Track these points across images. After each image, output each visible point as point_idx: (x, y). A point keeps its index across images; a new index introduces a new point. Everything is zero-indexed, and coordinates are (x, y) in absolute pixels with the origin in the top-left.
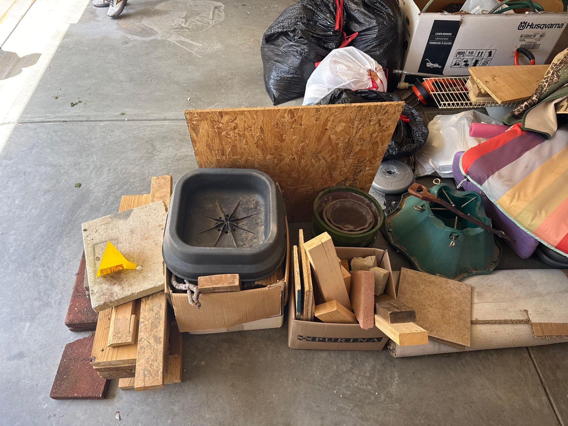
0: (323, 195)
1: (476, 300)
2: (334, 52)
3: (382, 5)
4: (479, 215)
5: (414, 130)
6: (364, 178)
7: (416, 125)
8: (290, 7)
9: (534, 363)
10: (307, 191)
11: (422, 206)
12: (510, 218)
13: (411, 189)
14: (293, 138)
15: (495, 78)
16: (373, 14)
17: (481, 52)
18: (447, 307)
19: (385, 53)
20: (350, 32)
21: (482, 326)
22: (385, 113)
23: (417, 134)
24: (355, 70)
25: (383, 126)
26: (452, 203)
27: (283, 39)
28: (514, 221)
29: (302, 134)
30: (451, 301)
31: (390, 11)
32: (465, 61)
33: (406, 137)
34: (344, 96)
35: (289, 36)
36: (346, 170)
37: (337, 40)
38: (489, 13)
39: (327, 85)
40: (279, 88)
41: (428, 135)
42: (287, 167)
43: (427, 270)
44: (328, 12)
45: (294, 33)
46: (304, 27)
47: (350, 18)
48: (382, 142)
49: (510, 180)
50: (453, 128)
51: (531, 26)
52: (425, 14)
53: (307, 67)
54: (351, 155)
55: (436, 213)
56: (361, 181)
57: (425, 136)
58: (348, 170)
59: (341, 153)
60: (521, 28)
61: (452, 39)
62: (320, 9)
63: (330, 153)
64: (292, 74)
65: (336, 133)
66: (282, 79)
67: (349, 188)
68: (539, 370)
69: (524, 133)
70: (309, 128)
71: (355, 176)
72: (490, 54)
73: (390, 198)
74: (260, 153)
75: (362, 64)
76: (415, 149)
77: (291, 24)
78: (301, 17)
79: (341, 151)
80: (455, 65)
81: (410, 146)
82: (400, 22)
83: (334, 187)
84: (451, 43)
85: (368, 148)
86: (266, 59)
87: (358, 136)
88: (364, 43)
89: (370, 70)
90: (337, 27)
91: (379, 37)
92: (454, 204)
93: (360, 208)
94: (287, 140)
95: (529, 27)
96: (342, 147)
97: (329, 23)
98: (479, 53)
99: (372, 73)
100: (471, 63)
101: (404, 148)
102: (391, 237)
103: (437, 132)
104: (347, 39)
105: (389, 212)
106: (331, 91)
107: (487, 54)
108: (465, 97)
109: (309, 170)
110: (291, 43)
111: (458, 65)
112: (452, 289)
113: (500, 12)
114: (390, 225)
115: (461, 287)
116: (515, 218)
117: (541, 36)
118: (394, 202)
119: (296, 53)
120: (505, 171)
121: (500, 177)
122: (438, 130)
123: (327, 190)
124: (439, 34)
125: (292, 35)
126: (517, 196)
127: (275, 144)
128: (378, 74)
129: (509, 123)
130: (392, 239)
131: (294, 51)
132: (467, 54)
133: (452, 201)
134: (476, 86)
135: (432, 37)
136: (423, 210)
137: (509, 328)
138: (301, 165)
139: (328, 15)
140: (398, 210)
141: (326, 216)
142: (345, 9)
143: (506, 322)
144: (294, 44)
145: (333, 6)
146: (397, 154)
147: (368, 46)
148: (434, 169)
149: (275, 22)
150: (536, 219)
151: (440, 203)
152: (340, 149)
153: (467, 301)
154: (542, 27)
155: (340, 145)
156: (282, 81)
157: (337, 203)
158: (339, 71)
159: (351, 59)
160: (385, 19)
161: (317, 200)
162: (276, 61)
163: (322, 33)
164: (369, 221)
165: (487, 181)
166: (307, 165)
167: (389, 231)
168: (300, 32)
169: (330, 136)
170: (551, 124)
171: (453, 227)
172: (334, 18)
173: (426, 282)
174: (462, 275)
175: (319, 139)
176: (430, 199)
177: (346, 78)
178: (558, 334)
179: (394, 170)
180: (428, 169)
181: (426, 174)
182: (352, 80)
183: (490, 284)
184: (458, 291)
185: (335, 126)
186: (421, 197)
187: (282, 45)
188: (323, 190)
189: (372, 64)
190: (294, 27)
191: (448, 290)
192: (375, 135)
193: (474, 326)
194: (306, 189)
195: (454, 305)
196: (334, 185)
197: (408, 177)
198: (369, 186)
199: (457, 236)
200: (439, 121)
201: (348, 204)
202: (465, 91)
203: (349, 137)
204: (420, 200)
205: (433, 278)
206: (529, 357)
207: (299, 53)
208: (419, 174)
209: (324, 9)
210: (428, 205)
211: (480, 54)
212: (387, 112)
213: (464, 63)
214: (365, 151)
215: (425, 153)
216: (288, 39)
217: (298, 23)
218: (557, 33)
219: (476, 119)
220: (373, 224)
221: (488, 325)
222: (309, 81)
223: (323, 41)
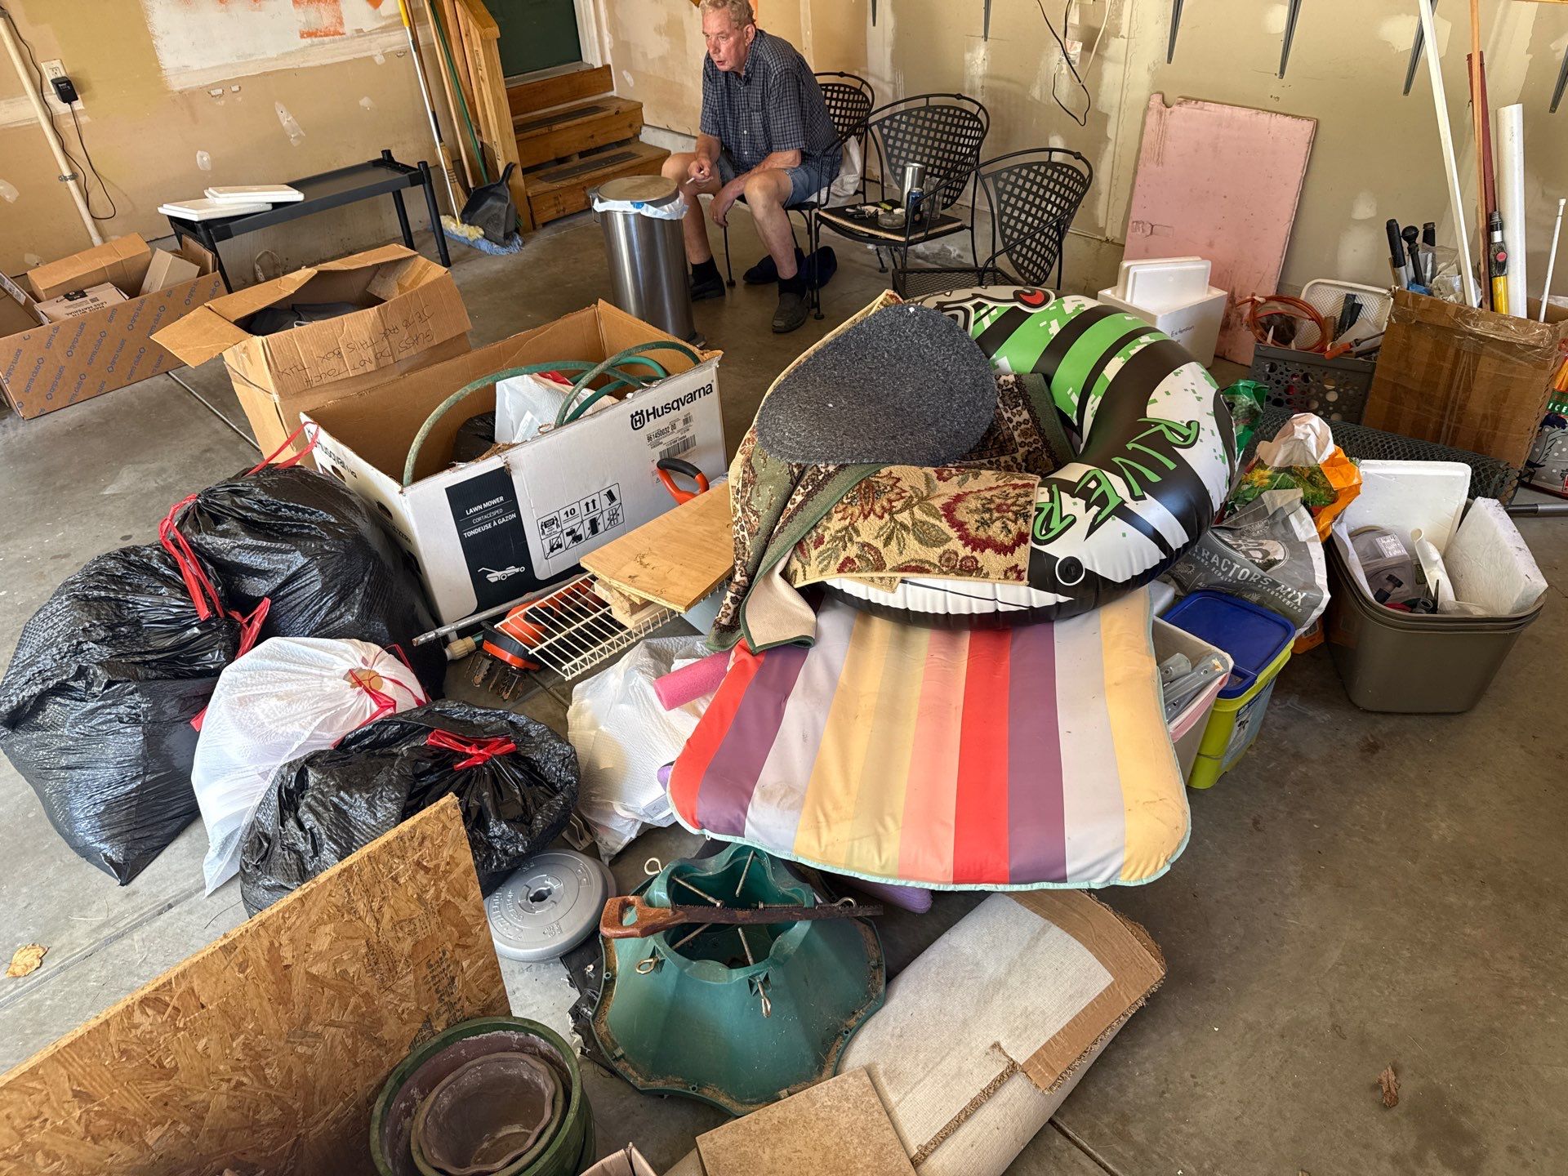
0: (388, 1104)
1: (893, 1097)
2: (227, 674)
3: (297, 510)
4: (783, 890)
5: (538, 761)
6: (473, 985)
7: (536, 748)
8: (37, 613)
9: (1082, 1148)
10: (336, 1121)
11: (653, 956)
12: (839, 872)
13: (606, 926)
14: (200, 1047)
15: (645, 561)
16: (283, 541)
17: (590, 501)
18: (844, 1167)
19: (368, 611)
20: (248, 604)
21: (938, 1153)
22: (421, 844)
23: (552, 769)
24: (309, 694)
25: (437, 866)
26: (711, 899)
27: (60, 704)
28: (851, 874)
29: (220, 1023)
30: (845, 1143)
31: (325, 515)
32: (568, 534)
33: (529, 785)
34: (313, 777)
35: (73, 689)
36: (412, 1006)
37: (223, 640)
38: (556, 427)
39: (253, 767)
40: (115, 831)
41: (575, 758)
42: (233, 1115)
43: (754, 1100)
44: (158, 584)
45: (86, 679)
46: (106, 652)
47: (228, 573)
48: (459, 895)
49: (792, 790)
50: (624, 707)
51: (655, 413)
52: (414, 486)
53: (174, 740)
54: (399, 970)
55: (691, 952)
56: (470, 996)
57: (571, 762)
58: (417, 1000)
59: (369, 983)
60: (639, 425)
61: (512, 504)
62: (130, 585)
63: (336, 1004)
64: (134, 779)
65: (320, 956)
66: (111, 806)
67: (450, 1032)
68: (1098, 1156)
69: (762, 659)
70: (234, 996)
71: (446, 999)
72: (611, 496)
73: (575, 961)
74: (115, 1146)
75: (322, 668)
76: (566, 810)
77: (62, 658)
78: (84, 630)
79: (367, 980)
80: (552, 550)
81: (550, 808)
82: (364, 526)
83: (408, 1060)
84: (514, 516)
85: (434, 927)
86: (36, 774)
87: (386, 923)
88: (302, 612)
89: (351, 671)
90: (204, 613)
91: (331, 584)
92: (717, 899)
93: (506, 1067)
94: (183, 1062)
95: (651, 417)
96: (363, 970)
97: (175, 610)
98: (587, 504)
99: (360, 675)
100: (584, 530)
101: (539, 822)
102: (630, 1071)
103: (593, 733)
104: (249, 623)
105: (591, 1002)
106: (272, 776)
107: (606, 500)
108: (610, 625)
109: (304, 1076)
110: (91, 705)
111: (560, 546)
112: (831, 1107)
113: (575, 417)
114: (612, 1040)
115: (846, 1086)
116: (848, 866)
117: (686, 421)
118: (591, 967)
119: (118, 726)
120: (769, 774)
121: (767, 796)
122: (594, 725)
123: (391, 1082)
124: (476, 509)
125: (81, 684)
126: (821, 818)
127: (152, 1096)
128: (379, 669)
129: (724, 647)
130: (635, 1074)
131: (110, 721)
132: (564, 517)
133: (710, 895)
134: (618, 595)
135: (462, 521)
136: (659, 964)
137: (990, 1113)
138: (272, 1082)
139: (163, 590)
140: (610, 983)
141: (427, 1163)
142: (206, 557)
143: (976, 1105)
144: (100, 704)
145: (165, 562)
146: (529, 846)
147: (315, 613)
148: (636, 821)
149: (11, 667)
150: (885, 846)
151: (686, 921)
152: (359, 978)
153: (876, 1115)
154: (675, 405)
155: (351, 971)
156: (116, 809)
157: (442, 1097)
158: (266, 721)
159: (285, 670)
160: (322, 539)
161: (375, 1135)
162: (68, 768)
163: (168, 643)
164: (548, 1093)
165: (747, 824)
166: (290, 1071)
167: (617, 1059)
168: (99, 672)
169: (307, 973)
170: (799, 611)
171: (746, 964)
172: (184, 590)
173: (770, 1136)
174: (833, 1051)
175: (283, 999)
176: (661, 925)
177: (296, 728)
178: (1080, 1051)
179: (546, 886)
180: (621, 826)
181: (626, 840)
182: (316, 724)
183: (898, 1031)
184: (846, 1105)
185: (308, 945)
186: (637, 931)
187: (64, 722)
188: (381, 1086)
189: (346, 655)
190: (75, 662)
191: (823, 1119)
192: (428, 896)
193: (923, 1168)
194: (330, 1117)
195: (855, 1149)
196: (404, 1053)
197: (589, 882)
198: (499, 992)
199: (767, 978)
200: (587, 701)
201: (470, 1077)
202: (603, 611)
203: (363, 942)
204: (640, 940)
205: (775, 1111)
206: (1066, 1141)
207: (126, 720)
208: (613, 849)
209: (144, 580)
210: (664, 943)
211: (591, 505)
212: (424, 839)
213: (570, 537)
214: (432, 938)
215: (596, 795)
216: (76, 699)
217: (85, 647)
218: (711, 403)
219: (662, 658)
220: (560, 1096)
221: (949, 1141)
222: (196, 778)
223: (182, 660)
